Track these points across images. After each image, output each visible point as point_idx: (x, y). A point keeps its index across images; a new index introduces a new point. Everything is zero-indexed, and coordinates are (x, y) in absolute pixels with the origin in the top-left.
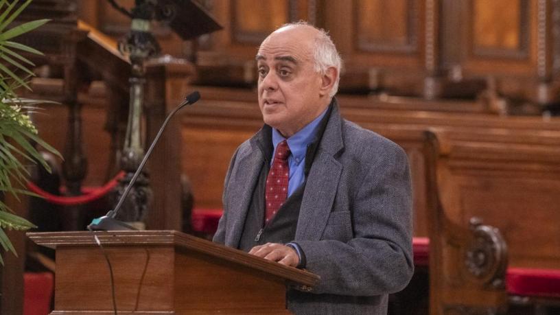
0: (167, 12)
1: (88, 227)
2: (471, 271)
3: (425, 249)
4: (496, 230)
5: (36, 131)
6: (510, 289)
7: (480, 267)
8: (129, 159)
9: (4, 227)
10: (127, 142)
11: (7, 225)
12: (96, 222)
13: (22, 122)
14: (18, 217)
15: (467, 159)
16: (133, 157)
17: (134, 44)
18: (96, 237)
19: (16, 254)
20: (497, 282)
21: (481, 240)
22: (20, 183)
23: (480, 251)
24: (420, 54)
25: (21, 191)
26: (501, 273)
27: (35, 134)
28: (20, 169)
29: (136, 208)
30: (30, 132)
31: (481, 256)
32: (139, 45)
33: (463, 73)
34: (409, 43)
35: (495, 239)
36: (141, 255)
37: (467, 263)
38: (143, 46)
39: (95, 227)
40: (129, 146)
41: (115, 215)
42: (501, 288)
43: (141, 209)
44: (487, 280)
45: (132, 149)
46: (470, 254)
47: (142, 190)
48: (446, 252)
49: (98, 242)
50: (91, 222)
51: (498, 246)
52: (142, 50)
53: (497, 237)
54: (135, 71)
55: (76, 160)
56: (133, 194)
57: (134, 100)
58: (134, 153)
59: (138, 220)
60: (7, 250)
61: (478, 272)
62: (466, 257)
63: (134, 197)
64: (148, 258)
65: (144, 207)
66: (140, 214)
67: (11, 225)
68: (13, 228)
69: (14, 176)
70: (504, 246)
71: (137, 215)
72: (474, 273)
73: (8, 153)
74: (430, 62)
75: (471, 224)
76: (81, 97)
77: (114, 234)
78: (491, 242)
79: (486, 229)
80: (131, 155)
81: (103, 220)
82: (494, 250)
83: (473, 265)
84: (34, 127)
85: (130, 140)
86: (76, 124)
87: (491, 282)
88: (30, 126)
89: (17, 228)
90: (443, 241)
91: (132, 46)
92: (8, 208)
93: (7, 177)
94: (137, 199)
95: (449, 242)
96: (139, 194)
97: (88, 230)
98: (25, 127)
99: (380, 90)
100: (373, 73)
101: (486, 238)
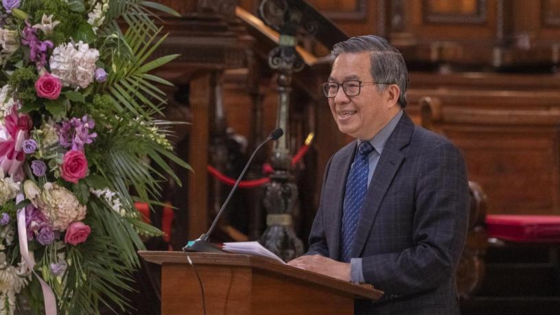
0: (310, 27)
1: (183, 248)
5: (172, 148)
8: (276, 159)
9: (142, 234)
10: (275, 143)
12: (191, 244)
13: (159, 141)
14: (151, 226)
16: (280, 157)
17: (281, 58)
18: (188, 258)
28: (154, 184)
29: (283, 201)
30: (166, 149)
32: (285, 58)
38: (288, 59)
39: (189, 249)
40: (277, 147)
43: (286, 203)
45: (279, 150)
47: (288, 186)
49: (190, 262)
50: (186, 244)
52: (288, 63)
54: (282, 80)
56: (280, 190)
57: (282, 106)
58: (280, 153)
59: (284, 212)
63: (280, 193)
64: (232, 277)
65: (289, 201)
66: (286, 207)
68: (149, 235)
71: (283, 209)
77: (205, 256)
80: (278, 155)
81: (197, 242)
84: (169, 144)
85: (278, 143)
86: (259, 114)
89: (152, 235)
91: (280, 60)
94: (283, 194)
96: (285, 189)
97: (182, 251)
98: (161, 146)
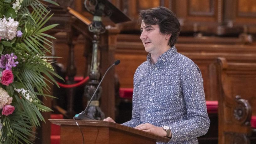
0: (108, 12)
1: (74, 118)
2: (236, 118)
3: (217, 107)
4: (247, 101)
5: (54, 70)
6: (253, 126)
7: (240, 116)
8: (92, 75)
10: (91, 67)
11: (42, 110)
12: (77, 116)
13: (47, 66)
14: (46, 107)
15: (234, 70)
16: (94, 74)
17: (95, 27)
18: (76, 123)
19: (45, 122)
20: (247, 123)
21: (240, 105)
22: (47, 92)
23: (240, 110)
24: (215, 16)
25: (47, 95)
26: (249, 119)
27: (53, 71)
28: (47, 86)
30: (51, 70)
31: (240, 112)
32: (97, 27)
33: (234, 24)
34: (210, 11)
35: (246, 105)
36: (95, 130)
37: (235, 114)
38: (98, 27)
39: (76, 118)
40: (93, 69)
41: (85, 112)
42: (249, 125)
43: (97, 95)
44: (243, 122)
46: (235, 111)
48: (225, 110)
49: (78, 125)
50: (75, 115)
51: (247, 108)
52: (98, 29)
53: (247, 104)
54: (95, 37)
55: (72, 68)
56: (94, 89)
57: (94, 50)
59: (96, 100)
60: (42, 120)
61: (239, 119)
62: (234, 112)
64: (98, 132)
65: (99, 94)
66: (97, 97)
67: (43, 110)
68: (44, 111)
69: (44, 90)
70: (250, 107)
72: (237, 119)
73: (42, 80)
74: (219, 19)
75: (236, 98)
76: (74, 42)
77: (84, 121)
78: (245, 106)
79: (242, 100)
80: (93, 73)
81: (80, 115)
82: (246, 109)
83: (237, 115)
84: (52, 68)
85: (93, 67)
86: (72, 53)
87: (244, 123)
88: (51, 68)
89: (46, 111)
90: (224, 105)
91: (94, 28)
92: (42, 102)
93: (42, 90)
95: (227, 106)
97: (73, 119)
98: (49, 68)
99: (198, 32)
100: (195, 25)
101: (242, 104)
